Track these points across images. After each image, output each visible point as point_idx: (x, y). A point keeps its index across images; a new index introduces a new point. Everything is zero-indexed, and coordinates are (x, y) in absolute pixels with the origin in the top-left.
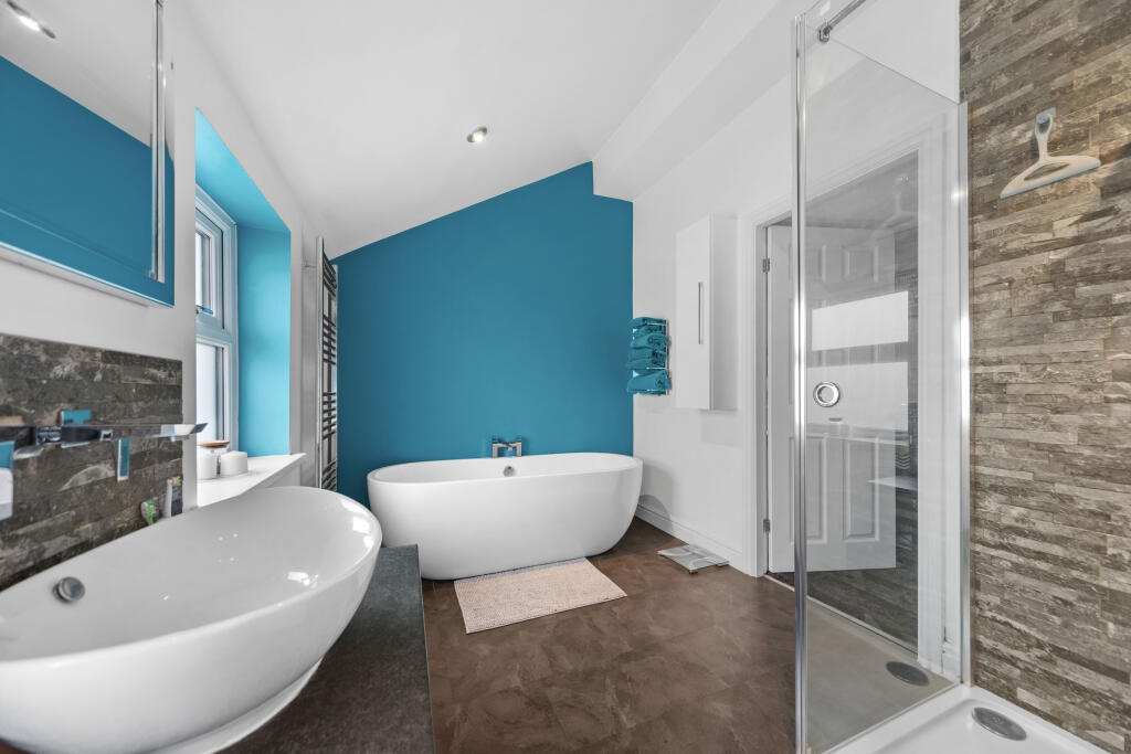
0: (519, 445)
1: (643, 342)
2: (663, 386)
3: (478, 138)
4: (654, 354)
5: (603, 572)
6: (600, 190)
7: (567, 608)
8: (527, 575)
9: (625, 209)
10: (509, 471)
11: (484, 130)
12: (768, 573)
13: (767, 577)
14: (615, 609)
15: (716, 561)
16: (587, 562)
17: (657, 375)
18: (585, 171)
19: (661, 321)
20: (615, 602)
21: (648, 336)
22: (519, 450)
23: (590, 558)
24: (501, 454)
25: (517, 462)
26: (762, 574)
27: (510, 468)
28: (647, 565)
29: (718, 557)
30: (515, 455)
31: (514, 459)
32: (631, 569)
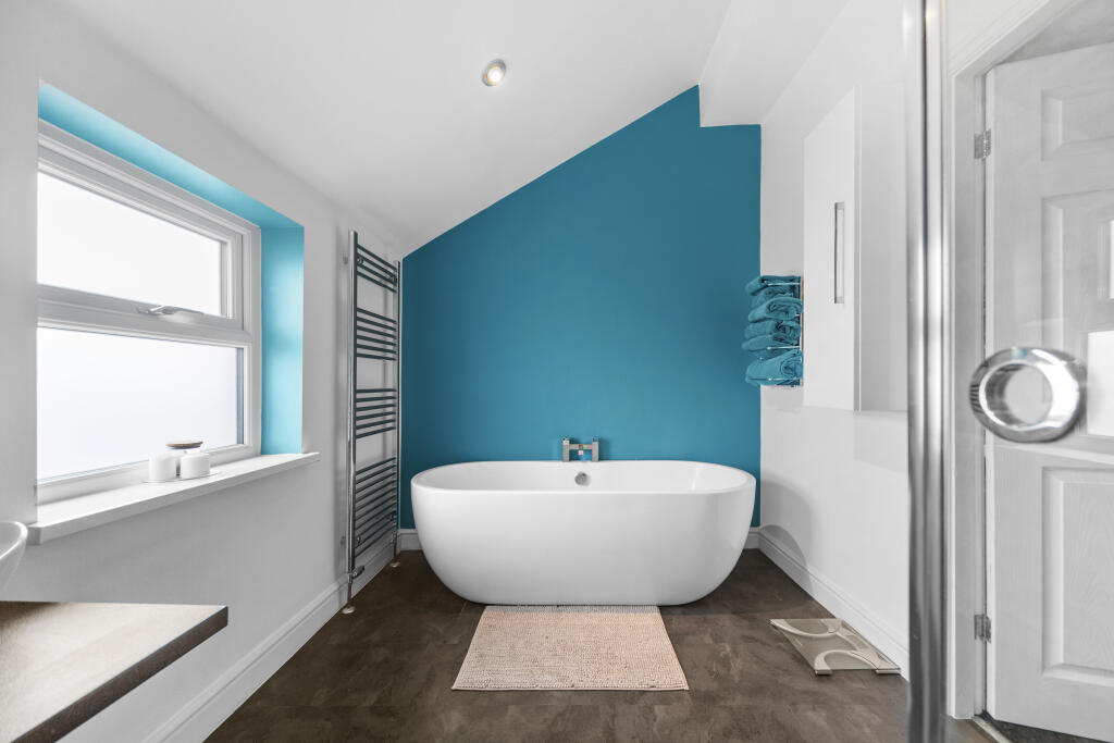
0: (595, 447)
1: (761, 312)
2: (792, 376)
3: (495, 76)
4: (779, 327)
5: (671, 636)
6: (708, 119)
7: (589, 686)
8: (568, 617)
9: (748, 137)
10: (582, 479)
11: (502, 65)
12: (985, 715)
13: (982, 724)
14: (659, 710)
15: (878, 664)
16: (657, 615)
17: (783, 357)
18: (688, 101)
19: (792, 279)
20: (665, 697)
21: (769, 302)
22: (596, 453)
23: (665, 609)
24: (574, 457)
25: (592, 468)
26: (970, 716)
27: (584, 475)
28: (747, 639)
29: (881, 656)
30: (591, 459)
31: (589, 464)
32: (716, 641)
